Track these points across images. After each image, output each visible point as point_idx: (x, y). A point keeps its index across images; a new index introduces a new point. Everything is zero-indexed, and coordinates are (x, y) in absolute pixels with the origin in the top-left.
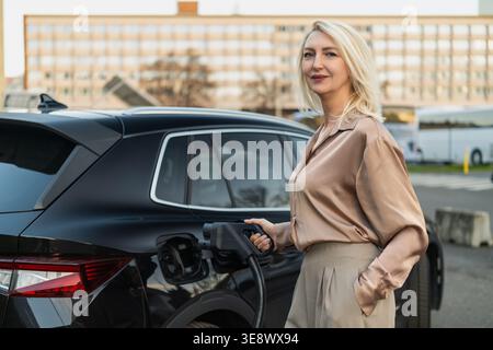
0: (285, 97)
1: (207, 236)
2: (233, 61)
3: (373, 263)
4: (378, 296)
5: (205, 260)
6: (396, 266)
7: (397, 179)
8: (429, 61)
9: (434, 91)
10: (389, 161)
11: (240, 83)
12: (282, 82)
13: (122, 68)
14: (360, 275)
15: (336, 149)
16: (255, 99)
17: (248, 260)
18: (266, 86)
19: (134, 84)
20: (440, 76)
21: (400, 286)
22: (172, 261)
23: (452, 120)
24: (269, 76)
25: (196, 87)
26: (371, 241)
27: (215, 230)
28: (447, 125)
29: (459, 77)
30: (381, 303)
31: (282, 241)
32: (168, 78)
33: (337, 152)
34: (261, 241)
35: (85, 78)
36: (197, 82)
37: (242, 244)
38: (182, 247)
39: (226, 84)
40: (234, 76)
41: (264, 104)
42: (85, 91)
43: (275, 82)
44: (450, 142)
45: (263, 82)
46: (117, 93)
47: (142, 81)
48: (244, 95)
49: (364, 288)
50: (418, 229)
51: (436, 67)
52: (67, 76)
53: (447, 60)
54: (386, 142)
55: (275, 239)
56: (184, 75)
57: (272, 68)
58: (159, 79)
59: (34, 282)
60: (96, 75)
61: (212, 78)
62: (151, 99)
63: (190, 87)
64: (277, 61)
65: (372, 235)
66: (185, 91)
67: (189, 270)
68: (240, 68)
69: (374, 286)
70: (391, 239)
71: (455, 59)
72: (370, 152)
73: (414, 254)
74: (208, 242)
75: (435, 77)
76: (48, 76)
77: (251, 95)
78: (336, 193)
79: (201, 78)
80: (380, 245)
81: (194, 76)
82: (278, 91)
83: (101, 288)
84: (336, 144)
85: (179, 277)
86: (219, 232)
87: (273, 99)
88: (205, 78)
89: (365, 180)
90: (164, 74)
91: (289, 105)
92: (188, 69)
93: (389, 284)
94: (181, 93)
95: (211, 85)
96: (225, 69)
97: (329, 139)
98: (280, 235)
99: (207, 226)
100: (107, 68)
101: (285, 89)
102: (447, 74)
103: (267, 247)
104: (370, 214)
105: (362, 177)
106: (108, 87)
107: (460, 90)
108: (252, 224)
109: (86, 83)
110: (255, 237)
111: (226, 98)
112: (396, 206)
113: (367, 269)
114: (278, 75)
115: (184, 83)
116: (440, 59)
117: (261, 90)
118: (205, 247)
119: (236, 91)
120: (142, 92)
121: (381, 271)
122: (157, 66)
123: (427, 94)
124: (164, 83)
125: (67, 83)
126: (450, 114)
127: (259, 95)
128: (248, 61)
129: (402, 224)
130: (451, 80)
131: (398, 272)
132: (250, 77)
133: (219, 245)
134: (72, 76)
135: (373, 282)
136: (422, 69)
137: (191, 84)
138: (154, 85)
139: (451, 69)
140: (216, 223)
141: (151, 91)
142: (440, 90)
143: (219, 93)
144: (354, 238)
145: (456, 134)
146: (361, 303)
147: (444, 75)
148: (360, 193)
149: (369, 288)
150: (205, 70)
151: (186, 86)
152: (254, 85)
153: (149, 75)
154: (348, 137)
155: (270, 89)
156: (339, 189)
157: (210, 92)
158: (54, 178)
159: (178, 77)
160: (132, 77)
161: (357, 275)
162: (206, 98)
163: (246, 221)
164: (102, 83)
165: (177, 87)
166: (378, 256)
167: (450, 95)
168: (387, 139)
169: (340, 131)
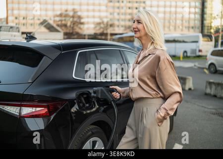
0: (111, 28)
1: (95, 92)
2: (91, 14)
3: (162, 106)
4: (164, 118)
5: (94, 102)
6: (171, 107)
7: (172, 74)
8: (167, 16)
9: (169, 27)
10: (169, 67)
11: (94, 23)
12: (110, 23)
13: (46, 16)
14: (157, 111)
15: (148, 62)
16: (99, 29)
17: (111, 102)
18: (104, 24)
19: (51, 22)
20: (171, 21)
21: (172, 114)
22: (81, 102)
23: (176, 39)
24: (105, 20)
25: (76, 24)
26: (161, 97)
27: (98, 91)
28: (174, 41)
29: (179, 22)
30: (165, 121)
31: (125, 95)
32: (65, 20)
33: (149, 63)
34: (116, 95)
35: (32, 19)
36: (76, 22)
37: (109, 96)
38: (85, 96)
39: (88, 23)
40: (91, 20)
41: (103, 31)
42: (31, 25)
43: (107, 23)
44: (175, 48)
45: (103, 22)
46: (45, 26)
47: (54, 21)
48: (95, 28)
49: (159, 116)
50: (180, 93)
51: (170, 18)
52: (24, 18)
53: (174, 16)
54: (168, 60)
55: (122, 94)
56: (71, 19)
57: (106, 17)
58: (61, 21)
59: (29, 112)
60: (36, 18)
61: (82, 21)
62: (58, 28)
63: (74, 24)
64: (108, 14)
65: (161, 95)
66: (72, 26)
67: (87, 105)
68: (94, 17)
69: (163, 115)
70: (169, 97)
71: (177, 15)
72: (161, 63)
73: (178, 102)
74: (95, 95)
75: (169, 22)
76: (16, 18)
77: (98, 28)
78: (148, 79)
79: (78, 21)
80: (165, 99)
81: (75, 19)
82: (109, 26)
83: (55, 114)
84: (148, 60)
85: (84, 108)
86: (100, 91)
87: (107, 30)
88: (80, 20)
89: (160, 74)
90: (63, 19)
91: (113, 32)
92: (73, 17)
93: (168, 114)
94: (70, 26)
95: (82, 23)
96: (88, 17)
97: (145, 57)
98: (124, 93)
99: (95, 89)
100: (40, 15)
101: (111, 25)
102: (174, 21)
103: (119, 97)
104: (161, 87)
105: (158, 73)
106: (42, 24)
107: (179, 27)
108: (113, 88)
109: (32, 22)
110: (114, 93)
111: (88, 29)
112: (171, 84)
113: (160, 108)
114: (108, 19)
115: (71, 22)
116: (172, 15)
117: (102, 26)
118: (94, 97)
119: (92, 26)
120: (55, 25)
121: (166, 110)
122: (61, 15)
123: (166, 29)
124: (63, 22)
125: (24, 21)
126: (176, 37)
127: (101, 28)
128: (97, 14)
129: (173, 91)
130: (176, 23)
131: (172, 109)
132: (98, 20)
133: (99, 96)
134: (26, 18)
135: (162, 113)
136: (164, 19)
137: (74, 23)
138: (60, 23)
139: (176, 19)
140: (98, 88)
141: (58, 25)
142: (171, 27)
143: (86, 26)
144: (154, 96)
145: (178, 45)
146: (158, 121)
147: (173, 21)
148: (157, 79)
149: (161, 116)
150: (80, 17)
151: (72, 23)
152: (99, 24)
153: (57, 19)
154: (153, 57)
155: (105, 25)
156: (149, 77)
157: (82, 26)
158: (36, 69)
159: (69, 20)
160: (51, 19)
161: (156, 110)
162: (80, 28)
163: (110, 87)
164: (39, 22)
165: (69, 24)
166: (164, 103)
167: (175, 29)
168: (168, 58)
169: (149, 54)
